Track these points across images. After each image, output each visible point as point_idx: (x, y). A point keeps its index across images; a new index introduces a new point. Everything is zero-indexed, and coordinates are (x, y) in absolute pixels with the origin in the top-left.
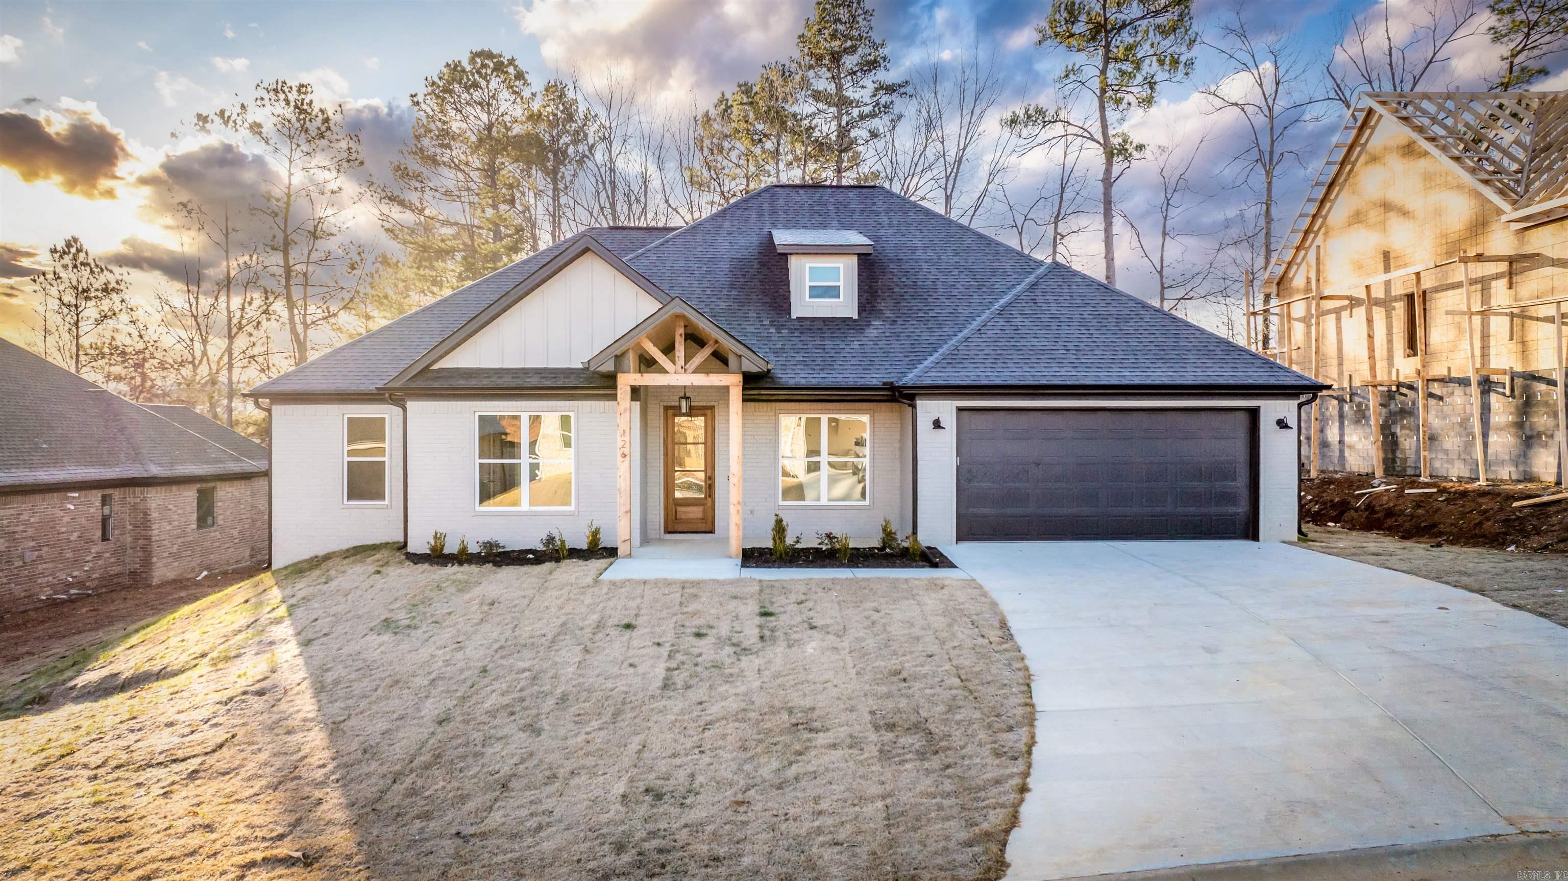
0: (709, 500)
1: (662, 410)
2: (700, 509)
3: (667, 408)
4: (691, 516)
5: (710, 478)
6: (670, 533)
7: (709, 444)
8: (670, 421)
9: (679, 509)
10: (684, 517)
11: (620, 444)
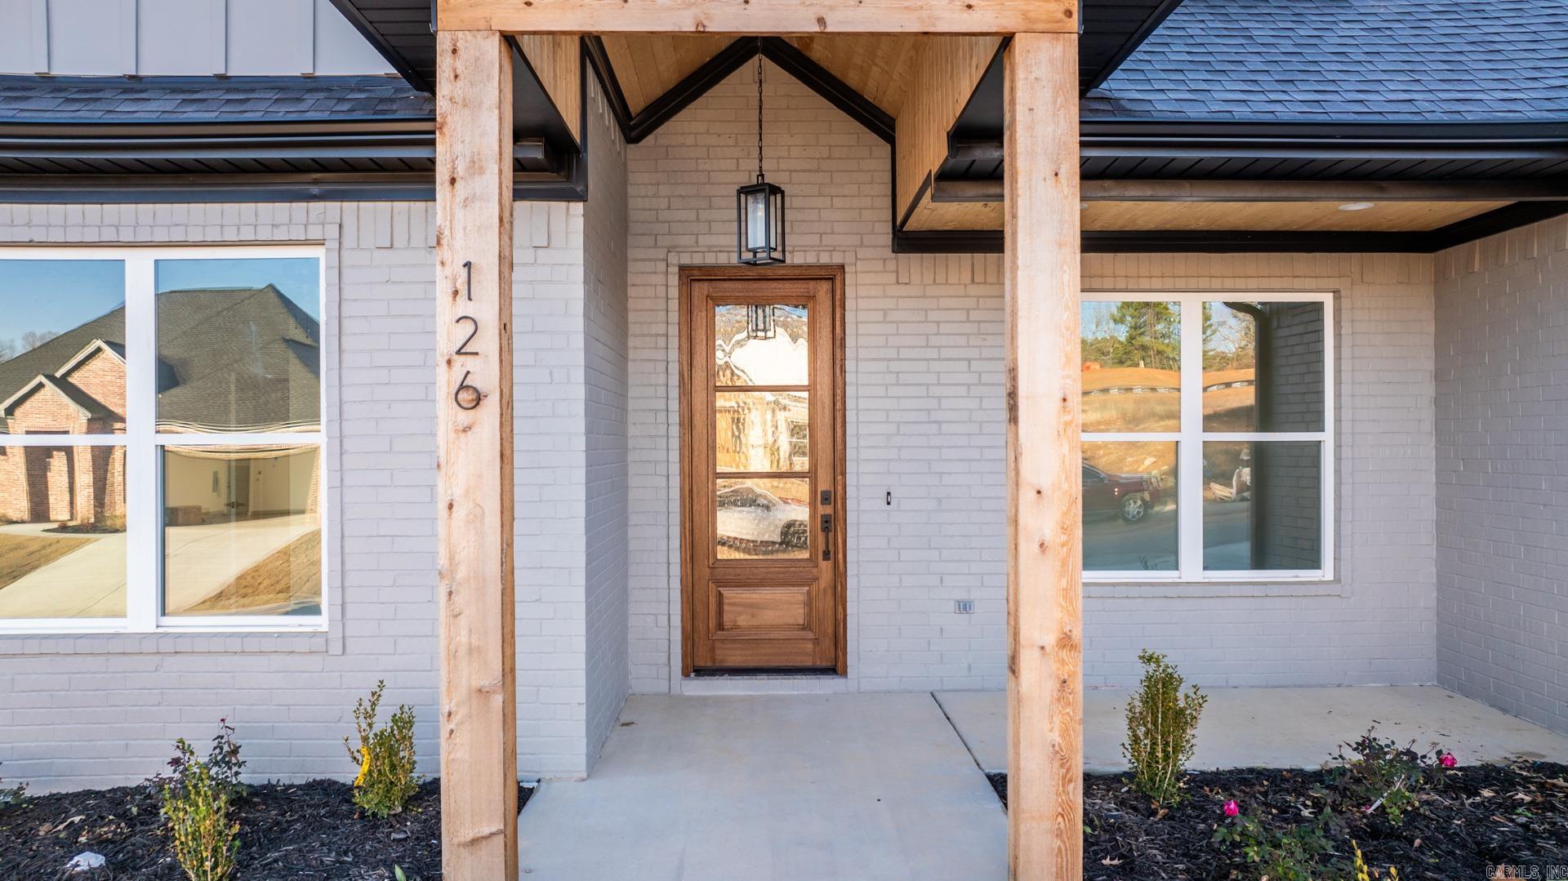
0: (826, 566)
1: (674, 280)
2: (798, 594)
3: (691, 276)
4: (769, 617)
5: (826, 498)
6: (700, 672)
7: (824, 392)
8: (700, 318)
9: (726, 592)
10: (742, 621)
11: (449, 336)
